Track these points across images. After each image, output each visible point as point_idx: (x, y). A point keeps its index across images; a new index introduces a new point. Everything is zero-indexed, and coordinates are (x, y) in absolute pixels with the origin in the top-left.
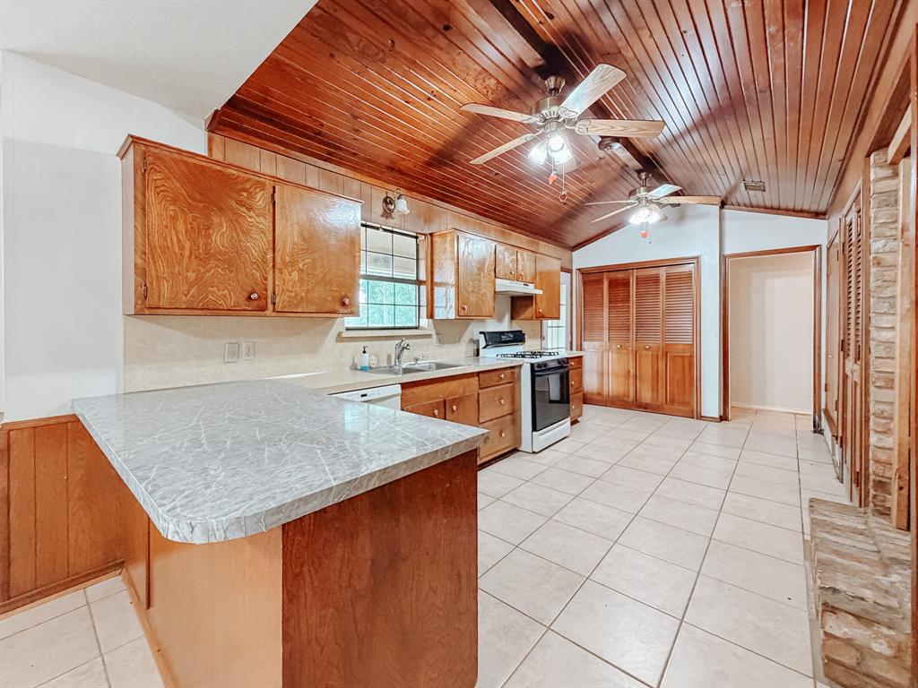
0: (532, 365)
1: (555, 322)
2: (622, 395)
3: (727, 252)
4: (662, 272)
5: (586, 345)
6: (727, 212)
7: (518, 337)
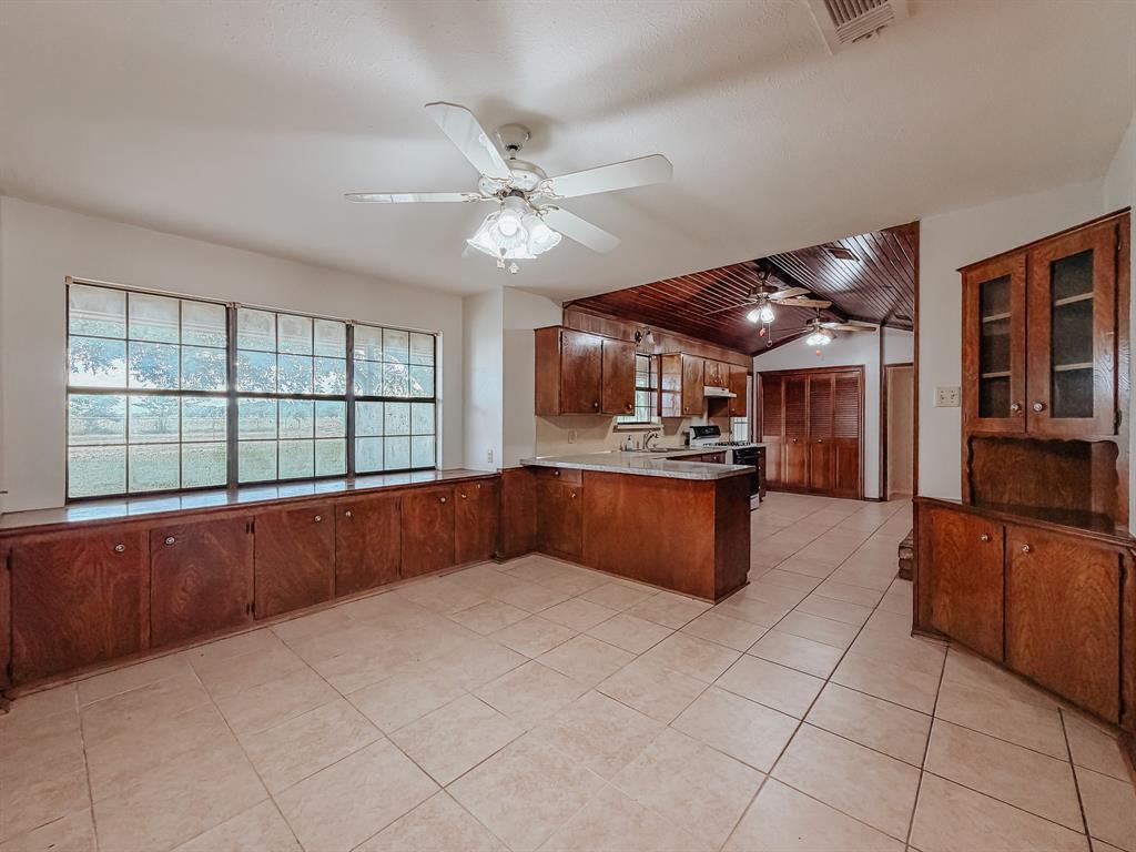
0: (734, 451)
1: (739, 419)
2: (797, 481)
3: (887, 361)
4: (833, 378)
5: (765, 438)
6: (886, 329)
7: (715, 432)
